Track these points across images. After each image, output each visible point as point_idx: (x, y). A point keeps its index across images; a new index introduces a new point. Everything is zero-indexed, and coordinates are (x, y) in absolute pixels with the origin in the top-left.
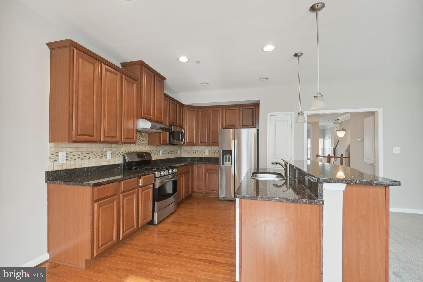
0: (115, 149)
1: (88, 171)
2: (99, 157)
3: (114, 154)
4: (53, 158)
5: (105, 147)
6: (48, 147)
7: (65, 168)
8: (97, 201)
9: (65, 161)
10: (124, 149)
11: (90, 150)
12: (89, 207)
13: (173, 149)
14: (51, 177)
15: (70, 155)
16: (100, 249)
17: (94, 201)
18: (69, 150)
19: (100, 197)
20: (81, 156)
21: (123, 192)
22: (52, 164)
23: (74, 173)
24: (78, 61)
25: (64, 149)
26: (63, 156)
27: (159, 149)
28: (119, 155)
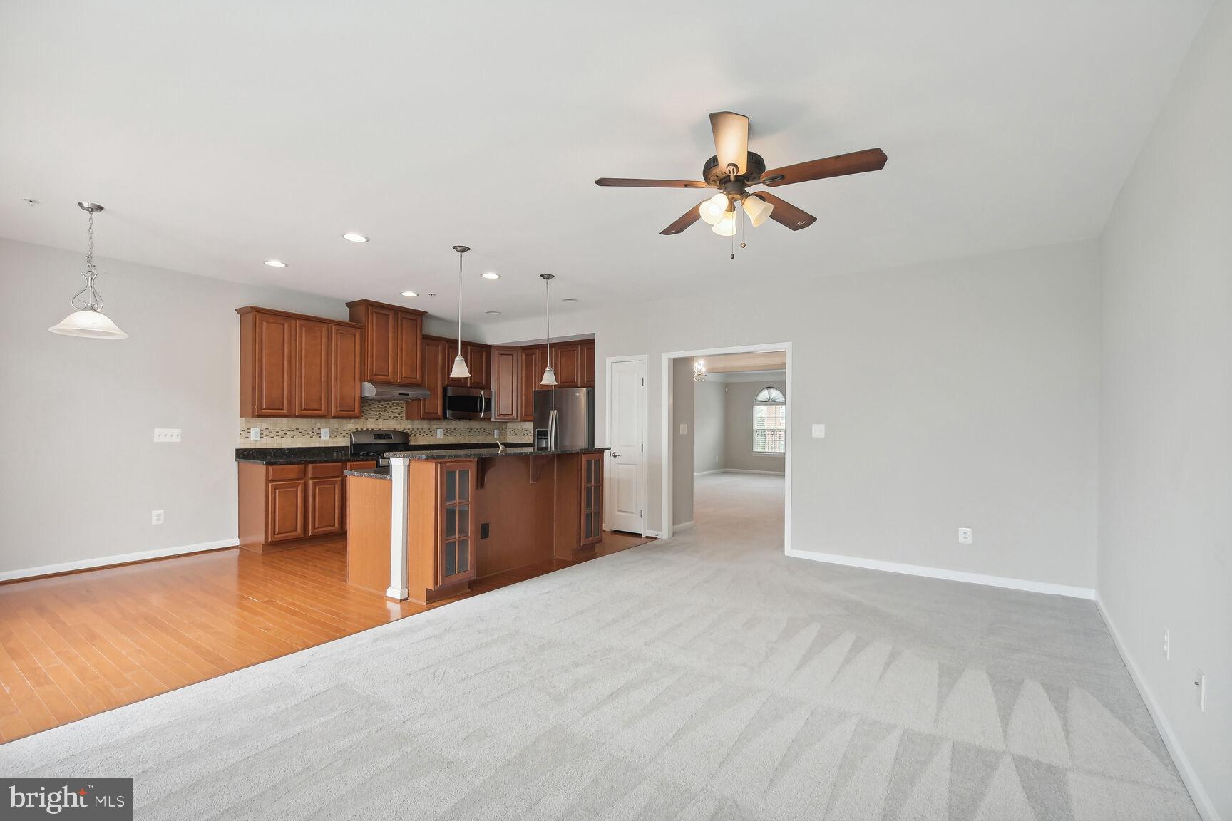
0: (336, 426)
1: (289, 452)
2: (309, 436)
3: (333, 433)
4: (244, 434)
5: (317, 423)
6: (238, 422)
7: (258, 446)
8: (273, 481)
9: (259, 439)
10: (352, 425)
11: (294, 426)
12: (263, 487)
13: (478, 427)
14: (241, 456)
15: (266, 432)
16: (276, 536)
17: (268, 481)
18: (264, 426)
19: (276, 478)
20: (281, 433)
21: (312, 478)
22: (243, 440)
23: (271, 453)
24: (261, 328)
25: (258, 425)
26: (256, 433)
27: (435, 426)
28: (344, 434)
